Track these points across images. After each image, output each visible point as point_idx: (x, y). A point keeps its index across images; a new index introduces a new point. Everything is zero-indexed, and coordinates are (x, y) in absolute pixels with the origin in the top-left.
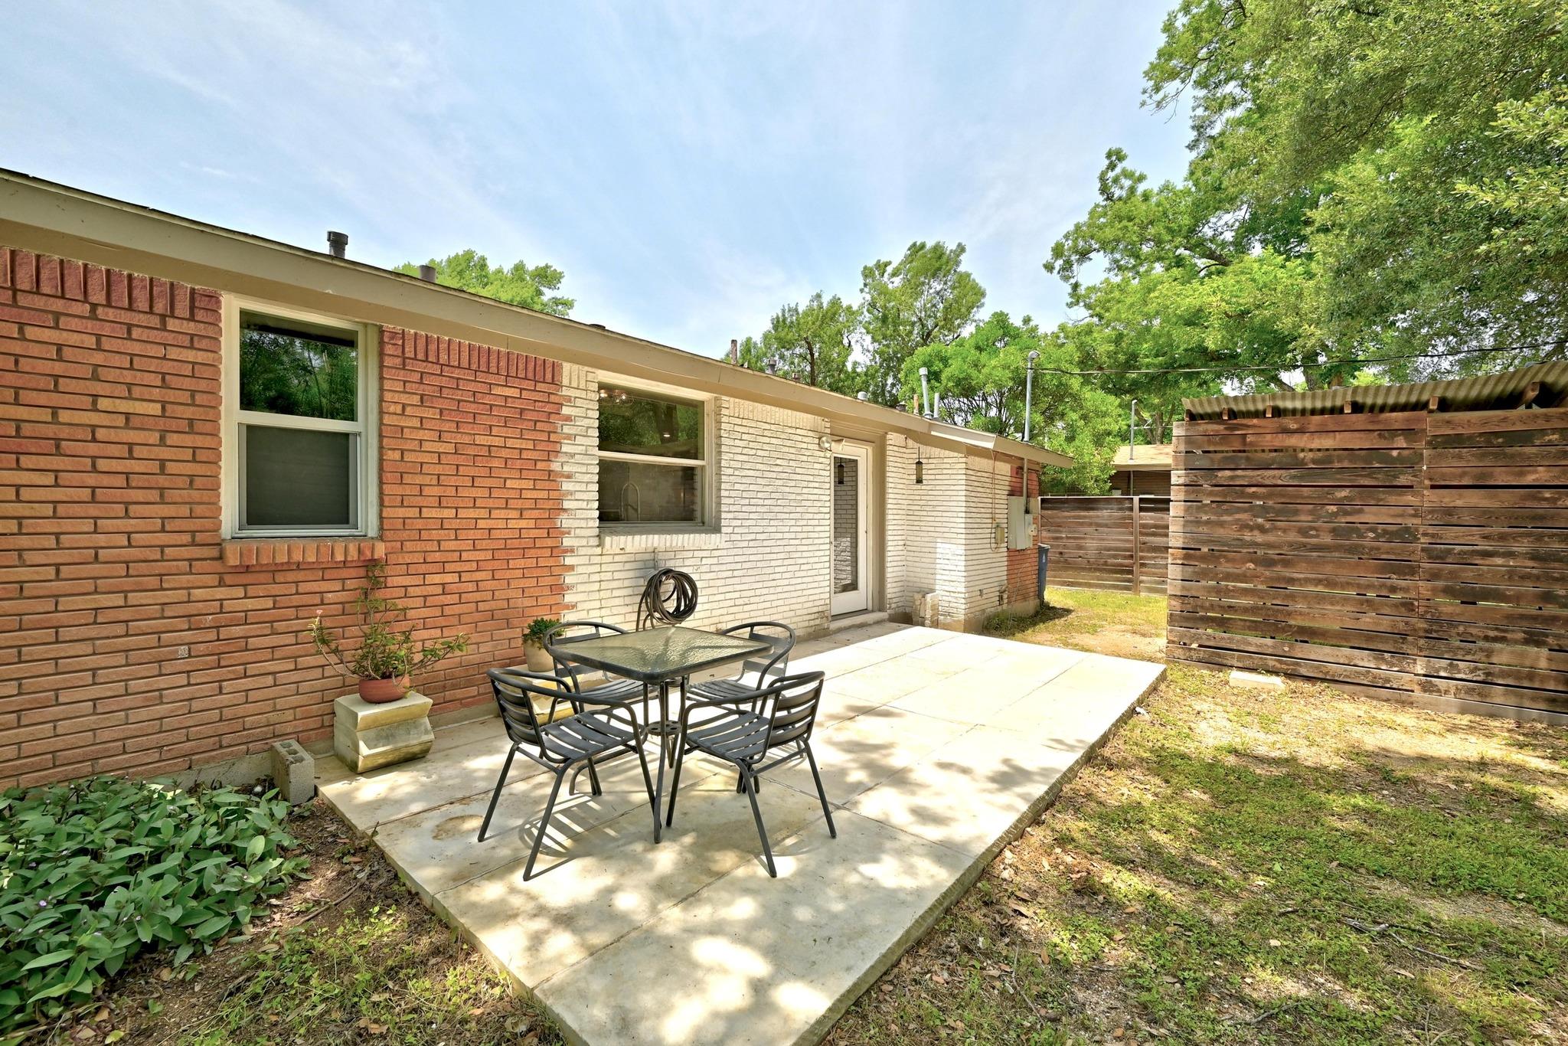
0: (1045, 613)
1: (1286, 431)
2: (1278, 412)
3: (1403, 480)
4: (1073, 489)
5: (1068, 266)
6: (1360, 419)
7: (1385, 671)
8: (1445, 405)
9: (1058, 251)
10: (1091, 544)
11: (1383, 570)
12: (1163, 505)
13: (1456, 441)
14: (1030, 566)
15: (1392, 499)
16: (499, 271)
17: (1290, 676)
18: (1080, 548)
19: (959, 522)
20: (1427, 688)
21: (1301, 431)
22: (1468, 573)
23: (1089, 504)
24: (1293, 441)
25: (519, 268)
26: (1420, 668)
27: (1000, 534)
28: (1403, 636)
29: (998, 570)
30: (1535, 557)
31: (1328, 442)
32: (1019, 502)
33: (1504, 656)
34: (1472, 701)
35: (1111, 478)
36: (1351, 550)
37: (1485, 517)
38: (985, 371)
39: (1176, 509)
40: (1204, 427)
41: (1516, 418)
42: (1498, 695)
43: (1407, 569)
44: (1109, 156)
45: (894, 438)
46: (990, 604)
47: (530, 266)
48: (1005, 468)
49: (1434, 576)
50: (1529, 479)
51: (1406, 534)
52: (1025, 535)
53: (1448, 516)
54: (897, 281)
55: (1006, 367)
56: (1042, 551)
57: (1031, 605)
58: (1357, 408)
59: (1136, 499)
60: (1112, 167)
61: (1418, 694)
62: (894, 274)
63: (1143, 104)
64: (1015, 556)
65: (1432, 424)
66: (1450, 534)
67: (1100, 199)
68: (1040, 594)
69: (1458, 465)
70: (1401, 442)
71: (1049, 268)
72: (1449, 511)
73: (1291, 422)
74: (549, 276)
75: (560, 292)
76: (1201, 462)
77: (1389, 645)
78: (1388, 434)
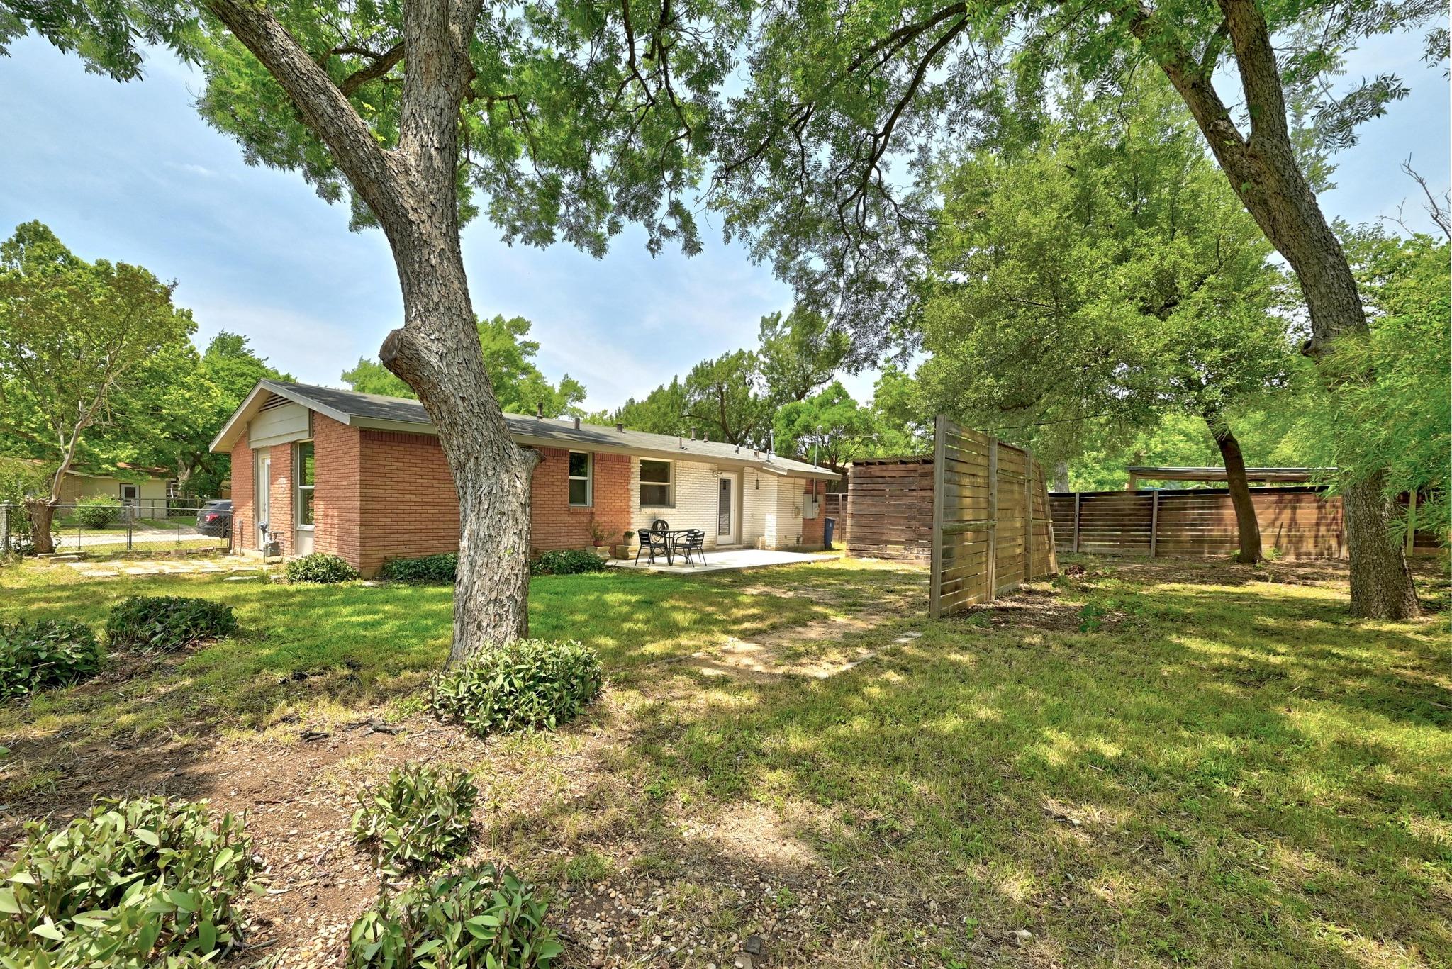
3: (913, 487)
6: (902, 467)
7: (907, 553)
11: (907, 519)
13: (925, 475)
14: (818, 527)
16: (486, 323)
19: (774, 506)
20: (917, 558)
21: (887, 470)
24: (885, 474)
25: (498, 320)
26: (915, 551)
27: (798, 511)
28: (911, 540)
29: (797, 529)
31: (894, 474)
32: (810, 497)
36: (900, 512)
39: (850, 499)
40: (859, 468)
43: (913, 518)
45: (746, 469)
46: (791, 543)
47: (507, 319)
48: (803, 482)
52: (813, 512)
54: (788, 331)
57: (818, 546)
58: (902, 462)
59: (841, 494)
62: (785, 325)
64: (808, 521)
65: (920, 468)
73: (884, 467)
74: (520, 326)
75: (528, 338)
76: (858, 481)
77: (908, 543)
78: (910, 471)
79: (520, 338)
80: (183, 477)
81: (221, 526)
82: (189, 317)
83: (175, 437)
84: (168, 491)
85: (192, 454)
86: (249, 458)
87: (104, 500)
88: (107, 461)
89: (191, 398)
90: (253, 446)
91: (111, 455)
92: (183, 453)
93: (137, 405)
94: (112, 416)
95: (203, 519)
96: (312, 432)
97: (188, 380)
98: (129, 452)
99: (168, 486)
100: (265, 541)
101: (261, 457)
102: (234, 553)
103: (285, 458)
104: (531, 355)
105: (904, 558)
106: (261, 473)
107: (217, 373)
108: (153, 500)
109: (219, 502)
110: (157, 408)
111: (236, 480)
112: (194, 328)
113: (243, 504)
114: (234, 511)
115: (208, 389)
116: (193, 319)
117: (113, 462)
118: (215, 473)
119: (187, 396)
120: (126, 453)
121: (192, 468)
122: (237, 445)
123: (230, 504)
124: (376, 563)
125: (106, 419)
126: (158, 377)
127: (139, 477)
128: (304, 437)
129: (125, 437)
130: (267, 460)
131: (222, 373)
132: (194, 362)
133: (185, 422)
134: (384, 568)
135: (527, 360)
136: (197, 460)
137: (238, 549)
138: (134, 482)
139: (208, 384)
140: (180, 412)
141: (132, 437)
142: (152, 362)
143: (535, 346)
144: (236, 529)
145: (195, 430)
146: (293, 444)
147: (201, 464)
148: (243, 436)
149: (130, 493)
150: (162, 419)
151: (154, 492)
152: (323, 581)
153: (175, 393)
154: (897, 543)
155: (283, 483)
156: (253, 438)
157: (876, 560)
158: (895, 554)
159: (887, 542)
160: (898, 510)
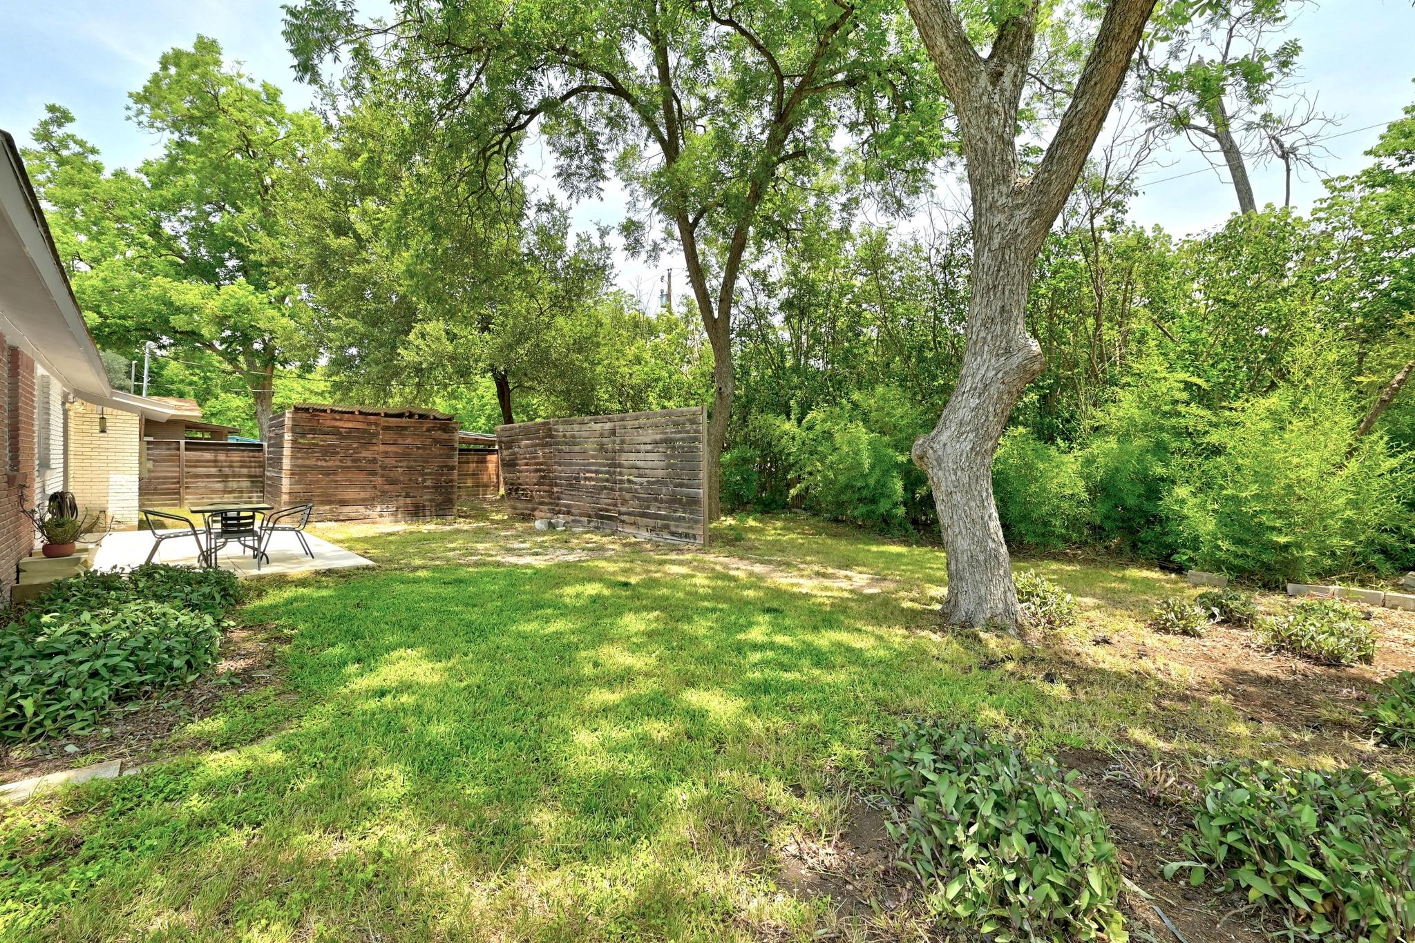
1: (335, 419)
6: (361, 418)
7: (369, 512)
8: (386, 415)
11: (367, 474)
15: (371, 448)
17: (337, 521)
19: (132, 458)
21: (341, 420)
22: (392, 474)
24: (339, 424)
26: (378, 509)
28: (373, 498)
30: (407, 467)
31: (350, 425)
33: (401, 500)
34: (393, 519)
36: (358, 467)
37: (396, 455)
40: (301, 414)
41: (404, 421)
42: (399, 515)
43: (374, 474)
49: (382, 476)
50: (406, 443)
51: (375, 461)
58: (360, 413)
61: (378, 519)
65: (384, 421)
66: (387, 461)
69: (389, 436)
70: (374, 427)
72: (387, 453)
73: (337, 416)
76: (299, 430)
77: (369, 503)
78: (370, 424)
105: (364, 519)
154: (355, 503)
157: (332, 524)
158: (353, 515)
159: (343, 503)
160: (357, 465)
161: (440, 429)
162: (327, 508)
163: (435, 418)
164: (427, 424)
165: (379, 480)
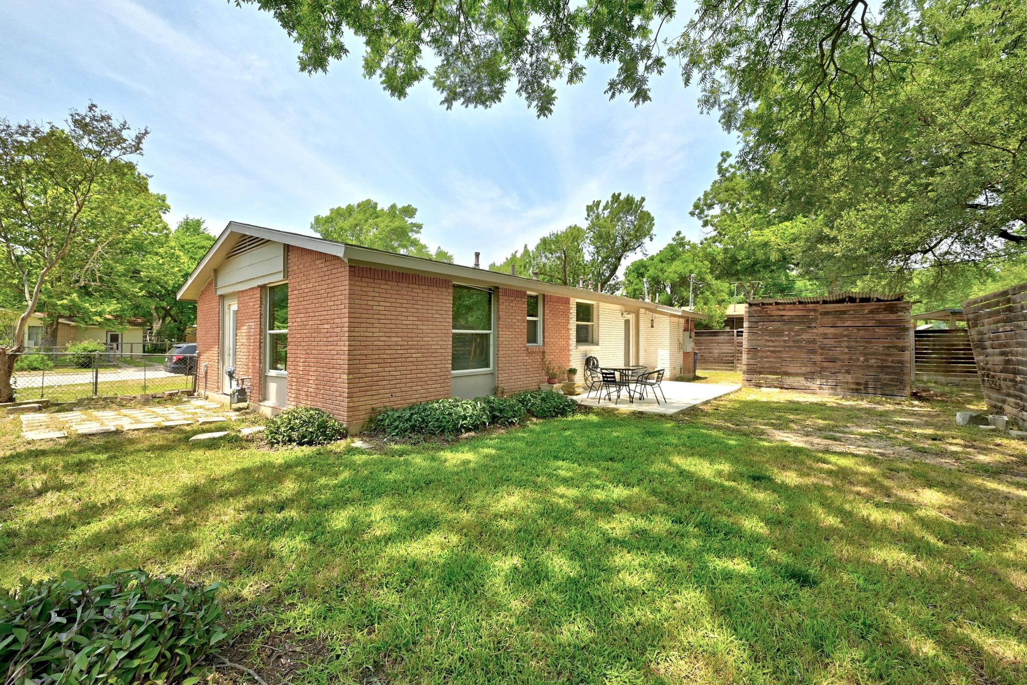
0: (696, 378)
1: (779, 310)
2: (777, 304)
3: (813, 325)
4: (707, 327)
5: (702, 211)
6: (801, 306)
7: (809, 384)
8: (825, 302)
9: (696, 206)
10: (716, 351)
11: (807, 353)
12: (740, 334)
13: (826, 313)
14: (691, 359)
15: (810, 331)
16: (383, 210)
17: (781, 388)
18: (710, 353)
19: (667, 341)
20: (820, 388)
21: (784, 310)
22: (831, 353)
23: (715, 334)
24: (782, 313)
25: (393, 207)
26: (818, 382)
27: (681, 346)
28: (814, 373)
29: (680, 361)
30: (847, 347)
31: (792, 313)
32: (687, 333)
33: (840, 377)
34: (832, 392)
35: (725, 321)
36: (799, 347)
37: (835, 337)
38: (666, 274)
39: (745, 335)
40: (754, 308)
41: (842, 307)
42: (839, 390)
43: (813, 352)
44: (722, 154)
45: (642, 311)
46: (677, 373)
47: (399, 206)
48: (682, 321)
49: (822, 354)
50: (846, 325)
51: (814, 341)
52: (690, 347)
53: (825, 336)
55: (675, 272)
56: (695, 354)
57: (691, 375)
58: (800, 303)
59: (735, 331)
60: (724, 160)
61: (818, 390)
63: (738, 143)
64: (686, 354)
65: (821, 308)
66: (826, 341)
67: (718, 177)
68: (694, 372)
69: (828, 320)
70: (812, 313)
71: (692, 214)
72: (826, 334)
73: (781, 307)
74: (409, 211)
75: (415, 220)
76: (753, 319)
77: (809, 376)
78: (809, 310)
79: (410, 221)
80: (157, 326)
81: (186, 366)
82: (164, 201)
83: (151, 295)
84: (145, 337)
85: (163, 308)
86: (215, 304)
87: (93, 344)
88: (96, 314)
89: (163, 264)
90: (220, 292)
91: (99, 309)
92: (156, 308)
93: (120, 268)
94: (100, 278)
95: (171, 359)
96: (286, 273)
97: (161, 250)
98: (112, 307)
99: (145, 333)
100: (230, 387)
101: (227, 303)
102: (199, 396)
103: (254, 303)
104: (417, 232)
105: (805, 389)
106: (227, 318)
107: (183, 246)
108: (132, 344)
109: (184, 345)
110: (137, 272)
111: (201, 326)
112: (167, 209)
113: (208, 348)
114: (199, 355)
115: (178, 257)
116: (167, 202)
117: (100, 314)
118: (181, 323)
119: (161, 262)
120: (111, 307)
121: (164, 319)
122: (203, 293)
123: (195, 348)
124: (363, 415)
125: (94, 281)
126: (139, 247)
127: (121, 327)
128: (277, 279)
129: (111, 295)
130: (233, 306)
131: (186, 247)
132: (167, 236)
133: (158, 283)
134: (371, 420)
135: (413, 236)
136: (167, 313)
137: (202, 391)
138: (117, 329)
139: (178, 252)
140: (154, 274)
141: (116, 294)
142: (134, 235)
143: (419, 227)
144: (202, 370)
145: (166, 289)
146: (263, 287)
147: (171, 316)
148: (210, 284)
149: (114, 338)
150: (140, 280)
151: (133, 338)
152: (310, 443)
153: (151, 260)
154: (797, 375)
155: (250, 328)
156: (219, 285)
157: (777, 390)
158: (796, 385)
159: (787, 374)
160: (797, 345)
161: (885, 310)
162: (775, 377)
163: (878, 300)
164: (868, 307)
165: (819, 358)
